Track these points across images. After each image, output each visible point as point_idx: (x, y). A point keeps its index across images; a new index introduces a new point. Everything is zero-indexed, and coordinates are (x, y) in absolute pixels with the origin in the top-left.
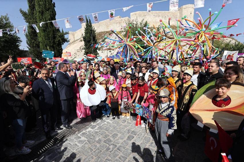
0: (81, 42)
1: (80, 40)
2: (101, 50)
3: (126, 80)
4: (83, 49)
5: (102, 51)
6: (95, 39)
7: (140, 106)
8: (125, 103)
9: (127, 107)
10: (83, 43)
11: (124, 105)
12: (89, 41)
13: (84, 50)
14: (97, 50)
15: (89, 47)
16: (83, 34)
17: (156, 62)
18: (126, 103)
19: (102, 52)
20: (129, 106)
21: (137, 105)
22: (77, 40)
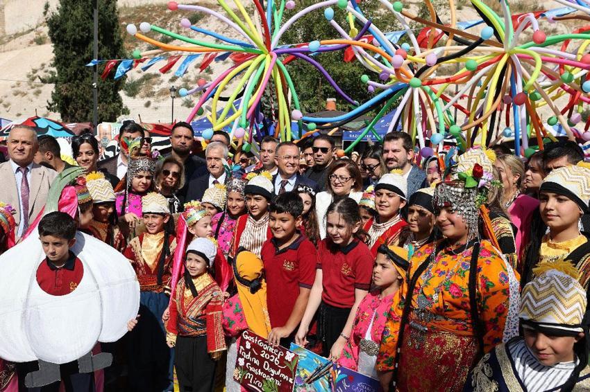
0: (35, 47)
1: (33, 35)
2: (142, 93)
3: (242, 227)
4: (44, 81)
5: (146, 100)
6: (112, 38)
7: (319, 361)
8: (248, 346)
9: (253, 365)
10: (47, 52)
11: (239, 356)
12: (81, 44)
13: (50, 88)
14: (122, 93)
15: (75, 74)
16: (47, 7)
17: (401, 141)
18: (253, 345)
19: (148, 105)
20: (262, 360)
21: (304, 354)
22: (17, 35)
